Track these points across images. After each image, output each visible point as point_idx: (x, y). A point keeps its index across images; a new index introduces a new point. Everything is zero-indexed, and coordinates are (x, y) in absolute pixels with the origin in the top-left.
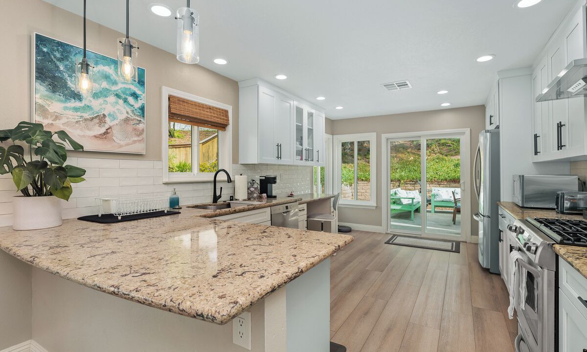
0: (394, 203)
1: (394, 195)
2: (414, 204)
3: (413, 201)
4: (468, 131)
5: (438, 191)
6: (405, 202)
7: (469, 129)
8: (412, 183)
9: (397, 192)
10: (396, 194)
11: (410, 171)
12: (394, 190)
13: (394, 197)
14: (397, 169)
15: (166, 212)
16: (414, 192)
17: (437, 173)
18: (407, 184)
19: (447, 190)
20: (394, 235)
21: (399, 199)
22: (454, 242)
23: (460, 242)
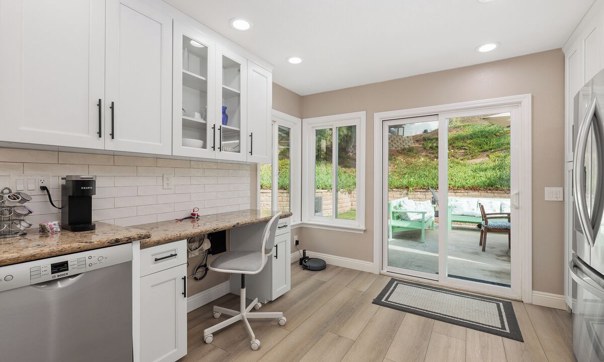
0: (398, 218)
1: (398, 207)
2: (426, 220)
3: (423, 216)
4: (526, 99)
5: (457, 201)
6: (413, 217)
7: (530, 95)
8: (422, 190)
9: (402, 203)
10: (400, 206)
11: (420, 177)
12: (398, 200)
13: (397, 211)
14: (405, 174)
16: (425, 202)
17: (452, 179)
18: (416, 192)
19: (469, 200)
20: (393, 280)
21: (405, 213)
22: (501, 304)
23: (513, 303)
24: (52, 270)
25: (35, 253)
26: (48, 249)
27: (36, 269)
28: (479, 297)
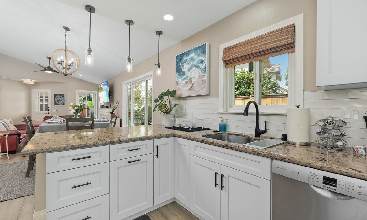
15: (203, 128)
24: (323, 181)
25: (310, 163)
26: (320, 163)
27: (312, 174)
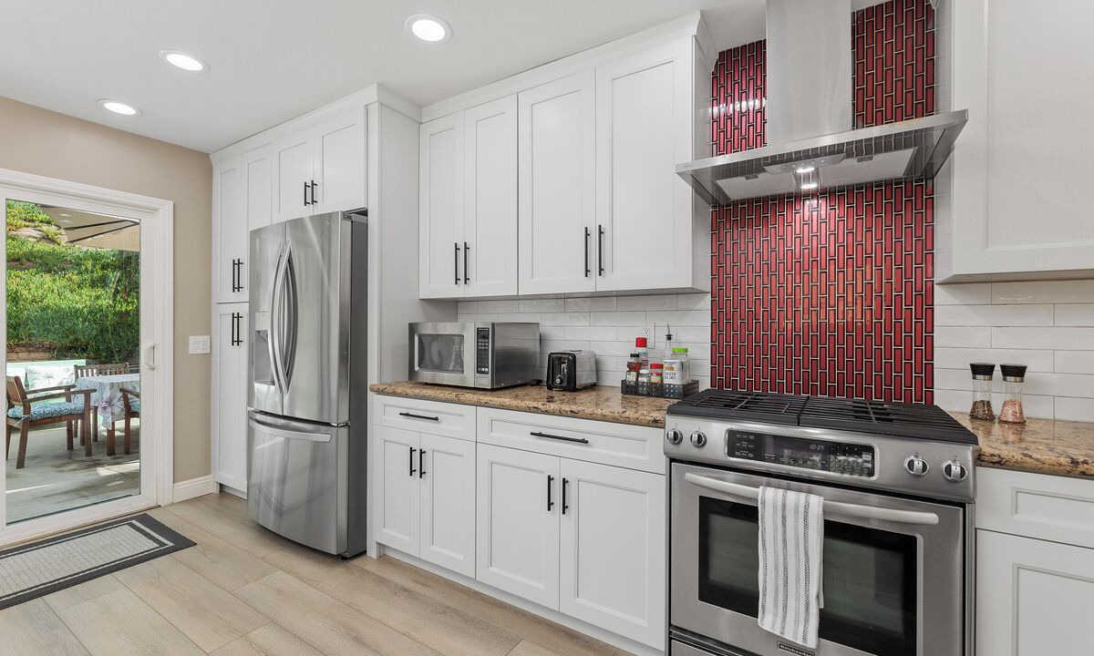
4: (167, 208)
7: (171, 204)
22: (134, 522)
23: (148, 513)
28: (92, 529)
